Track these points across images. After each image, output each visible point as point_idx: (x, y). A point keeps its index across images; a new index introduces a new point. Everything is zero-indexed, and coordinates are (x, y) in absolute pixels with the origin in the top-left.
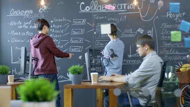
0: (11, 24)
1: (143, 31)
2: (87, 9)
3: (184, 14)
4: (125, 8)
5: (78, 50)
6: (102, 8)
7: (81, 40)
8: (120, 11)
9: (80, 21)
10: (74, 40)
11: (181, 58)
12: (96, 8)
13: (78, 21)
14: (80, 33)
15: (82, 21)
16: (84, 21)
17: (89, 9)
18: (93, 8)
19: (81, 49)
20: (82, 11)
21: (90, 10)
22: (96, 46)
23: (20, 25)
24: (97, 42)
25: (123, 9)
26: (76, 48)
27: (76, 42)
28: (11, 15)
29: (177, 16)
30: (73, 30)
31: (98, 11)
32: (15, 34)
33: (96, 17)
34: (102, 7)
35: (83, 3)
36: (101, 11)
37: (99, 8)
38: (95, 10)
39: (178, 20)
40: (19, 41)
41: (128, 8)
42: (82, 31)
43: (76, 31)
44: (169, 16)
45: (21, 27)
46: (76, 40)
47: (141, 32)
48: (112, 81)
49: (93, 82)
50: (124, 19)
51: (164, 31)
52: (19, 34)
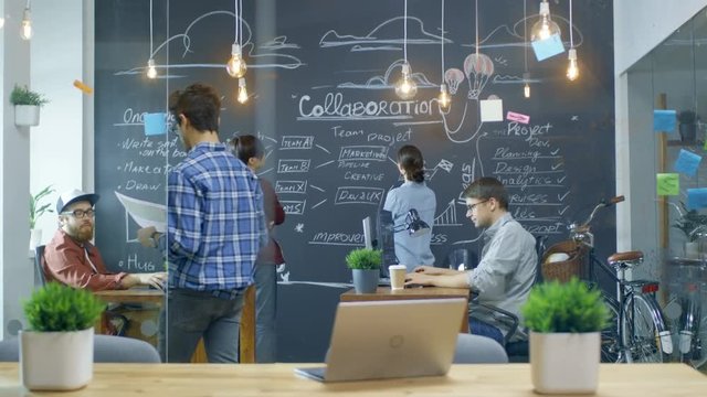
0: (126, 145)
1: (451, 165)
2: (318, 112)
3: (548, 127)
4: (408, 111)
5: (294, 210)
6: (354, 110)
7: (301, 187)
8: (397, 118)
9: (300, 140)
10: (284, 185)
11: (543, 230)
12: (339, 111)
13: (295, 140)
14: (299, 169)
15: (304, 140)
16: (309, 140)
17: (322, 112)
18: (331, 109)
19: (300, 208)
20: (305, 117)
21: (325, 114)
22: (338, 201)
23: (149, 149)
24: (341, 190)
25: (404, 112)
26: (290, 204)
27: (288, 190)
28: (127, 123)
29: (533, 132)
30: (282, 163)
31: (343, 117)
32: (135, 169)
33: (339, 131)
34: (352, 108)
35: (307, 98)
36: (351, 118)
37: (346, 111)
38: (335, 115)
39: (534, 141)
40: (146, 187)
41: (416, 112)
42: (305, 165)
43: (290, 164)
44: (514, 131)
45: (151, 153)
46: (289, 185)
47: (447, 169)
48: (431, 286)
49: (394, 288)
50: (407, 137)
51: (502, 166)
52: (147, 169)
